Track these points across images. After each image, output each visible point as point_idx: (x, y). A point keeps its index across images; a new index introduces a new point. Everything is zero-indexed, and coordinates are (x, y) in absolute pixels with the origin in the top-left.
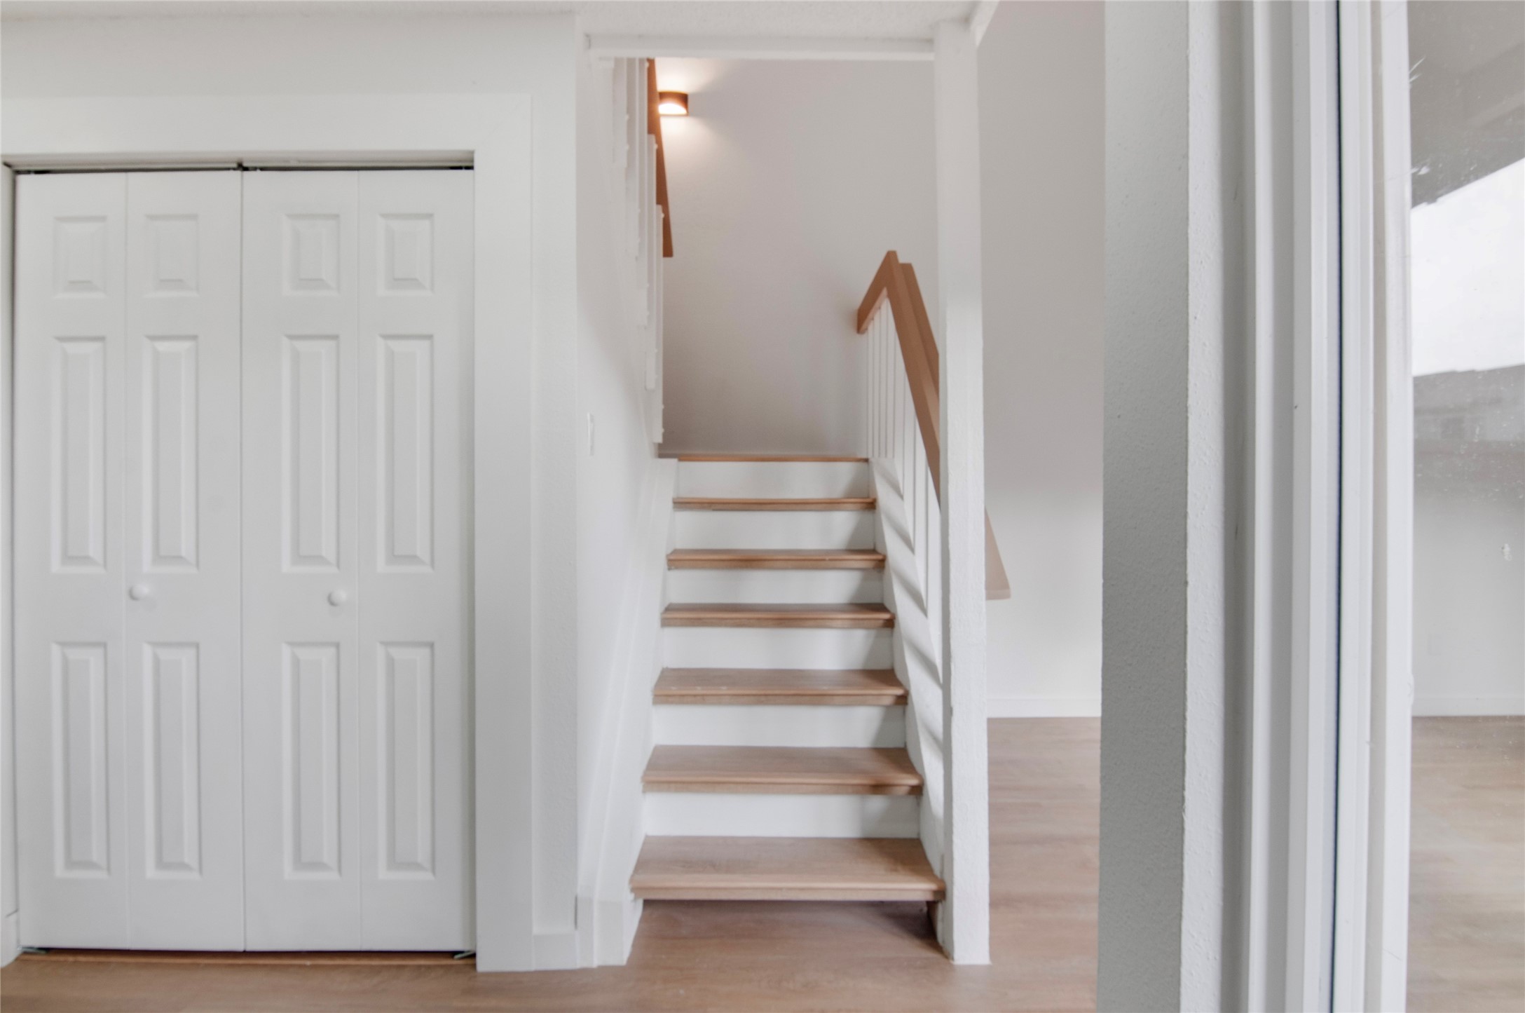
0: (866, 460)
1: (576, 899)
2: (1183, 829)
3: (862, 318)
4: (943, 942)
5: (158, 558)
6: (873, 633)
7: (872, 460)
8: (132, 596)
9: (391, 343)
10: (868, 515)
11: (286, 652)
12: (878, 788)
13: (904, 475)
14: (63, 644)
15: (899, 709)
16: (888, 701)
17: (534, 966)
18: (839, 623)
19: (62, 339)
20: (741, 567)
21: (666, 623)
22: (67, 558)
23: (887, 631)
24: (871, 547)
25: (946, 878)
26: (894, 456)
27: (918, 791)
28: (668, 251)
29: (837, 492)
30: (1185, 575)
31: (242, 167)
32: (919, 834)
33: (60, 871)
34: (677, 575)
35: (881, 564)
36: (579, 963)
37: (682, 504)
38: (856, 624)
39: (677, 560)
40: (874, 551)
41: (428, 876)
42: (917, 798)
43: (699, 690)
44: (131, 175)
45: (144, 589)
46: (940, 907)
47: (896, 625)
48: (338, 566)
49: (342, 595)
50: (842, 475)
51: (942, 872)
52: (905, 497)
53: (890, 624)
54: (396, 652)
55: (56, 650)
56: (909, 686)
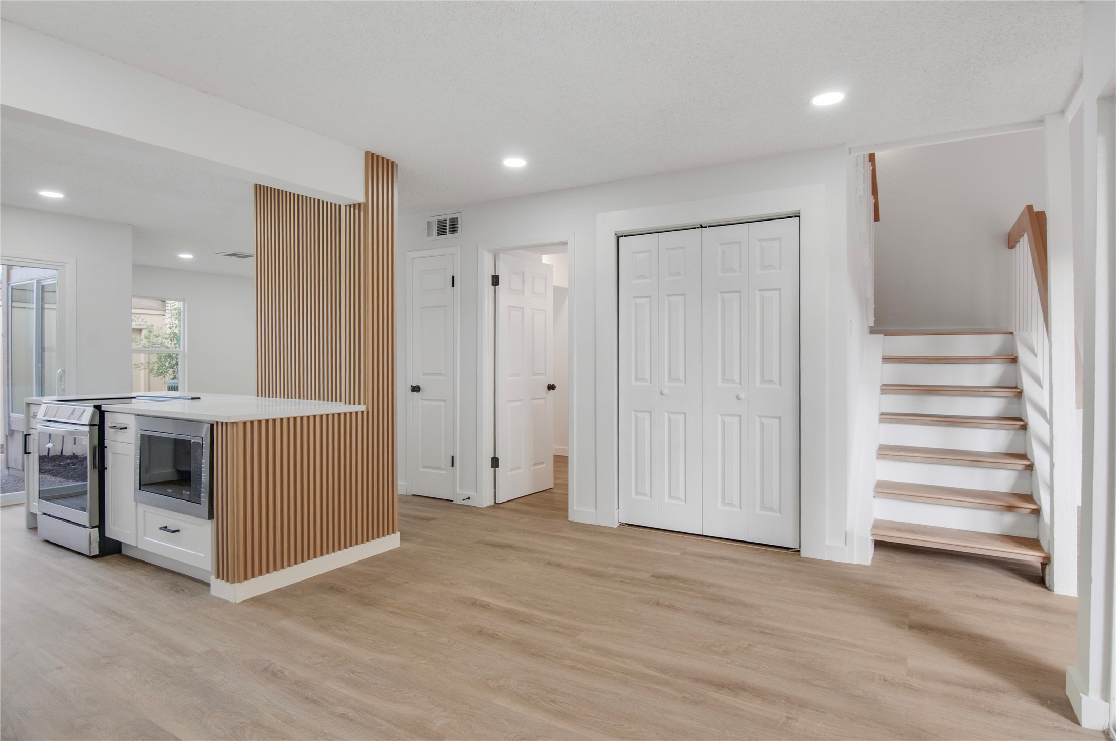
0: (1012, 333)
1: (846, 532)
2: (1093, 454)
3: (1011, 242)
4: (1049, 586)
5: (670, 379)
6: (1012, 432)
7: (1015, 333)
8: (661, 394)
9: (762, 293)
10: (1012, 366)
11: (719, 418)
12: (1010, 508)
13: (1037, 342)
14: (635, 411)
15: (1028, 473)
16: (1020, 467)
17: (826, 559)
18: (989, 426)
19: (635, 298)
20: (925, 394)
21: (881, 421)
22: (637, 379)
23: (1022, 432)
24: (1014, 386)
25: (1051, 552)
26: (1031, 331)
27: (1037, 512)
28: (877, 218)
29: (990, 352)
30: (1094, 379)
31: (702, 227)
32: (1038, 537)
33: (634, 496)
34: (886, 397)
35: (1019, 394)
36: (847, 561)
37: (887, 359)
38: (1000, 428)
39: (887, 389)
40: (1016, 388)
41: (778, 515)
42: (1037, 517)
43: (903, 454)
44: (659, 234)
45: (666, 391)
46: (1047, 567)
47: (1028, 428)
48: (740, 384)
49: (742, 396)
50: (993, 343)
51: (1049, 550)
52: (1038, 356)
53: (1024, 427)
54: (763, 420)
55: (633, 413)
56: (1034, 460)
